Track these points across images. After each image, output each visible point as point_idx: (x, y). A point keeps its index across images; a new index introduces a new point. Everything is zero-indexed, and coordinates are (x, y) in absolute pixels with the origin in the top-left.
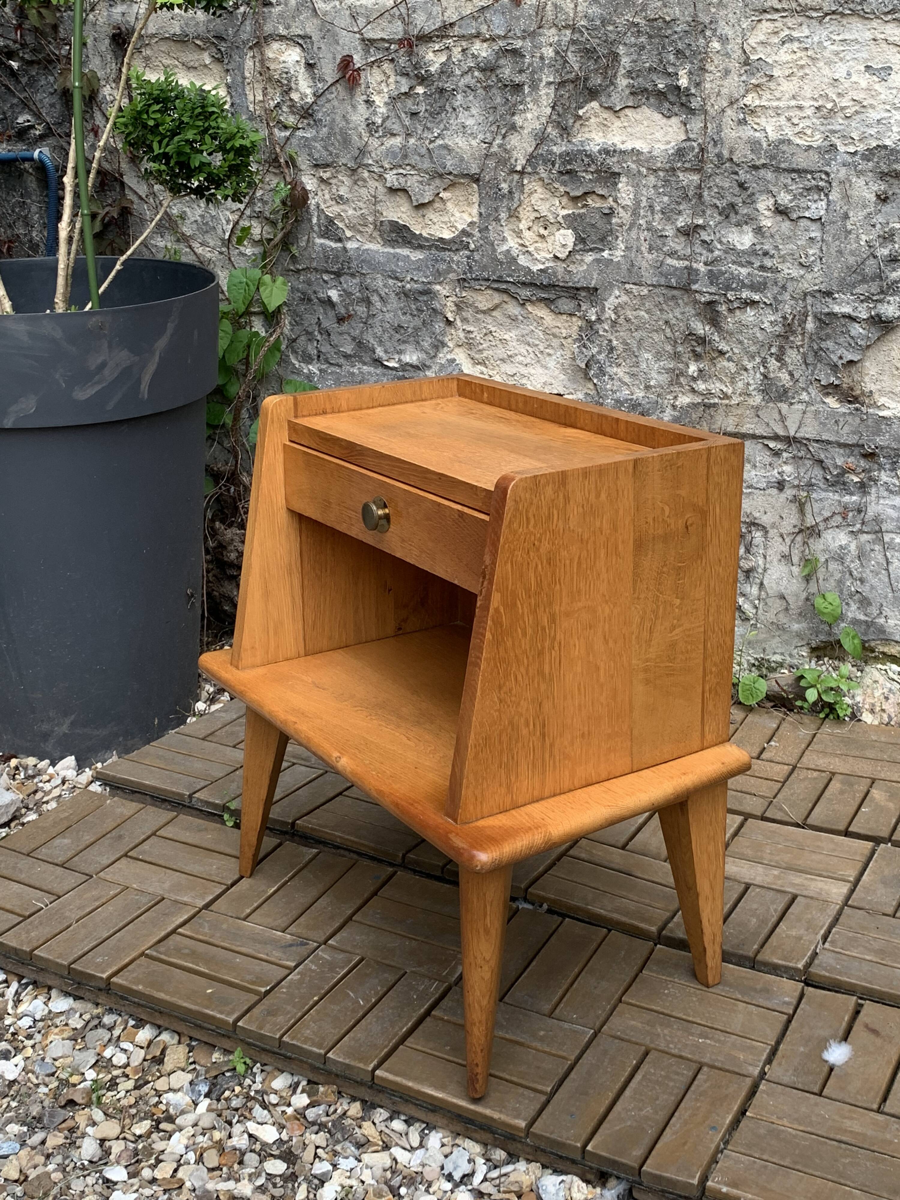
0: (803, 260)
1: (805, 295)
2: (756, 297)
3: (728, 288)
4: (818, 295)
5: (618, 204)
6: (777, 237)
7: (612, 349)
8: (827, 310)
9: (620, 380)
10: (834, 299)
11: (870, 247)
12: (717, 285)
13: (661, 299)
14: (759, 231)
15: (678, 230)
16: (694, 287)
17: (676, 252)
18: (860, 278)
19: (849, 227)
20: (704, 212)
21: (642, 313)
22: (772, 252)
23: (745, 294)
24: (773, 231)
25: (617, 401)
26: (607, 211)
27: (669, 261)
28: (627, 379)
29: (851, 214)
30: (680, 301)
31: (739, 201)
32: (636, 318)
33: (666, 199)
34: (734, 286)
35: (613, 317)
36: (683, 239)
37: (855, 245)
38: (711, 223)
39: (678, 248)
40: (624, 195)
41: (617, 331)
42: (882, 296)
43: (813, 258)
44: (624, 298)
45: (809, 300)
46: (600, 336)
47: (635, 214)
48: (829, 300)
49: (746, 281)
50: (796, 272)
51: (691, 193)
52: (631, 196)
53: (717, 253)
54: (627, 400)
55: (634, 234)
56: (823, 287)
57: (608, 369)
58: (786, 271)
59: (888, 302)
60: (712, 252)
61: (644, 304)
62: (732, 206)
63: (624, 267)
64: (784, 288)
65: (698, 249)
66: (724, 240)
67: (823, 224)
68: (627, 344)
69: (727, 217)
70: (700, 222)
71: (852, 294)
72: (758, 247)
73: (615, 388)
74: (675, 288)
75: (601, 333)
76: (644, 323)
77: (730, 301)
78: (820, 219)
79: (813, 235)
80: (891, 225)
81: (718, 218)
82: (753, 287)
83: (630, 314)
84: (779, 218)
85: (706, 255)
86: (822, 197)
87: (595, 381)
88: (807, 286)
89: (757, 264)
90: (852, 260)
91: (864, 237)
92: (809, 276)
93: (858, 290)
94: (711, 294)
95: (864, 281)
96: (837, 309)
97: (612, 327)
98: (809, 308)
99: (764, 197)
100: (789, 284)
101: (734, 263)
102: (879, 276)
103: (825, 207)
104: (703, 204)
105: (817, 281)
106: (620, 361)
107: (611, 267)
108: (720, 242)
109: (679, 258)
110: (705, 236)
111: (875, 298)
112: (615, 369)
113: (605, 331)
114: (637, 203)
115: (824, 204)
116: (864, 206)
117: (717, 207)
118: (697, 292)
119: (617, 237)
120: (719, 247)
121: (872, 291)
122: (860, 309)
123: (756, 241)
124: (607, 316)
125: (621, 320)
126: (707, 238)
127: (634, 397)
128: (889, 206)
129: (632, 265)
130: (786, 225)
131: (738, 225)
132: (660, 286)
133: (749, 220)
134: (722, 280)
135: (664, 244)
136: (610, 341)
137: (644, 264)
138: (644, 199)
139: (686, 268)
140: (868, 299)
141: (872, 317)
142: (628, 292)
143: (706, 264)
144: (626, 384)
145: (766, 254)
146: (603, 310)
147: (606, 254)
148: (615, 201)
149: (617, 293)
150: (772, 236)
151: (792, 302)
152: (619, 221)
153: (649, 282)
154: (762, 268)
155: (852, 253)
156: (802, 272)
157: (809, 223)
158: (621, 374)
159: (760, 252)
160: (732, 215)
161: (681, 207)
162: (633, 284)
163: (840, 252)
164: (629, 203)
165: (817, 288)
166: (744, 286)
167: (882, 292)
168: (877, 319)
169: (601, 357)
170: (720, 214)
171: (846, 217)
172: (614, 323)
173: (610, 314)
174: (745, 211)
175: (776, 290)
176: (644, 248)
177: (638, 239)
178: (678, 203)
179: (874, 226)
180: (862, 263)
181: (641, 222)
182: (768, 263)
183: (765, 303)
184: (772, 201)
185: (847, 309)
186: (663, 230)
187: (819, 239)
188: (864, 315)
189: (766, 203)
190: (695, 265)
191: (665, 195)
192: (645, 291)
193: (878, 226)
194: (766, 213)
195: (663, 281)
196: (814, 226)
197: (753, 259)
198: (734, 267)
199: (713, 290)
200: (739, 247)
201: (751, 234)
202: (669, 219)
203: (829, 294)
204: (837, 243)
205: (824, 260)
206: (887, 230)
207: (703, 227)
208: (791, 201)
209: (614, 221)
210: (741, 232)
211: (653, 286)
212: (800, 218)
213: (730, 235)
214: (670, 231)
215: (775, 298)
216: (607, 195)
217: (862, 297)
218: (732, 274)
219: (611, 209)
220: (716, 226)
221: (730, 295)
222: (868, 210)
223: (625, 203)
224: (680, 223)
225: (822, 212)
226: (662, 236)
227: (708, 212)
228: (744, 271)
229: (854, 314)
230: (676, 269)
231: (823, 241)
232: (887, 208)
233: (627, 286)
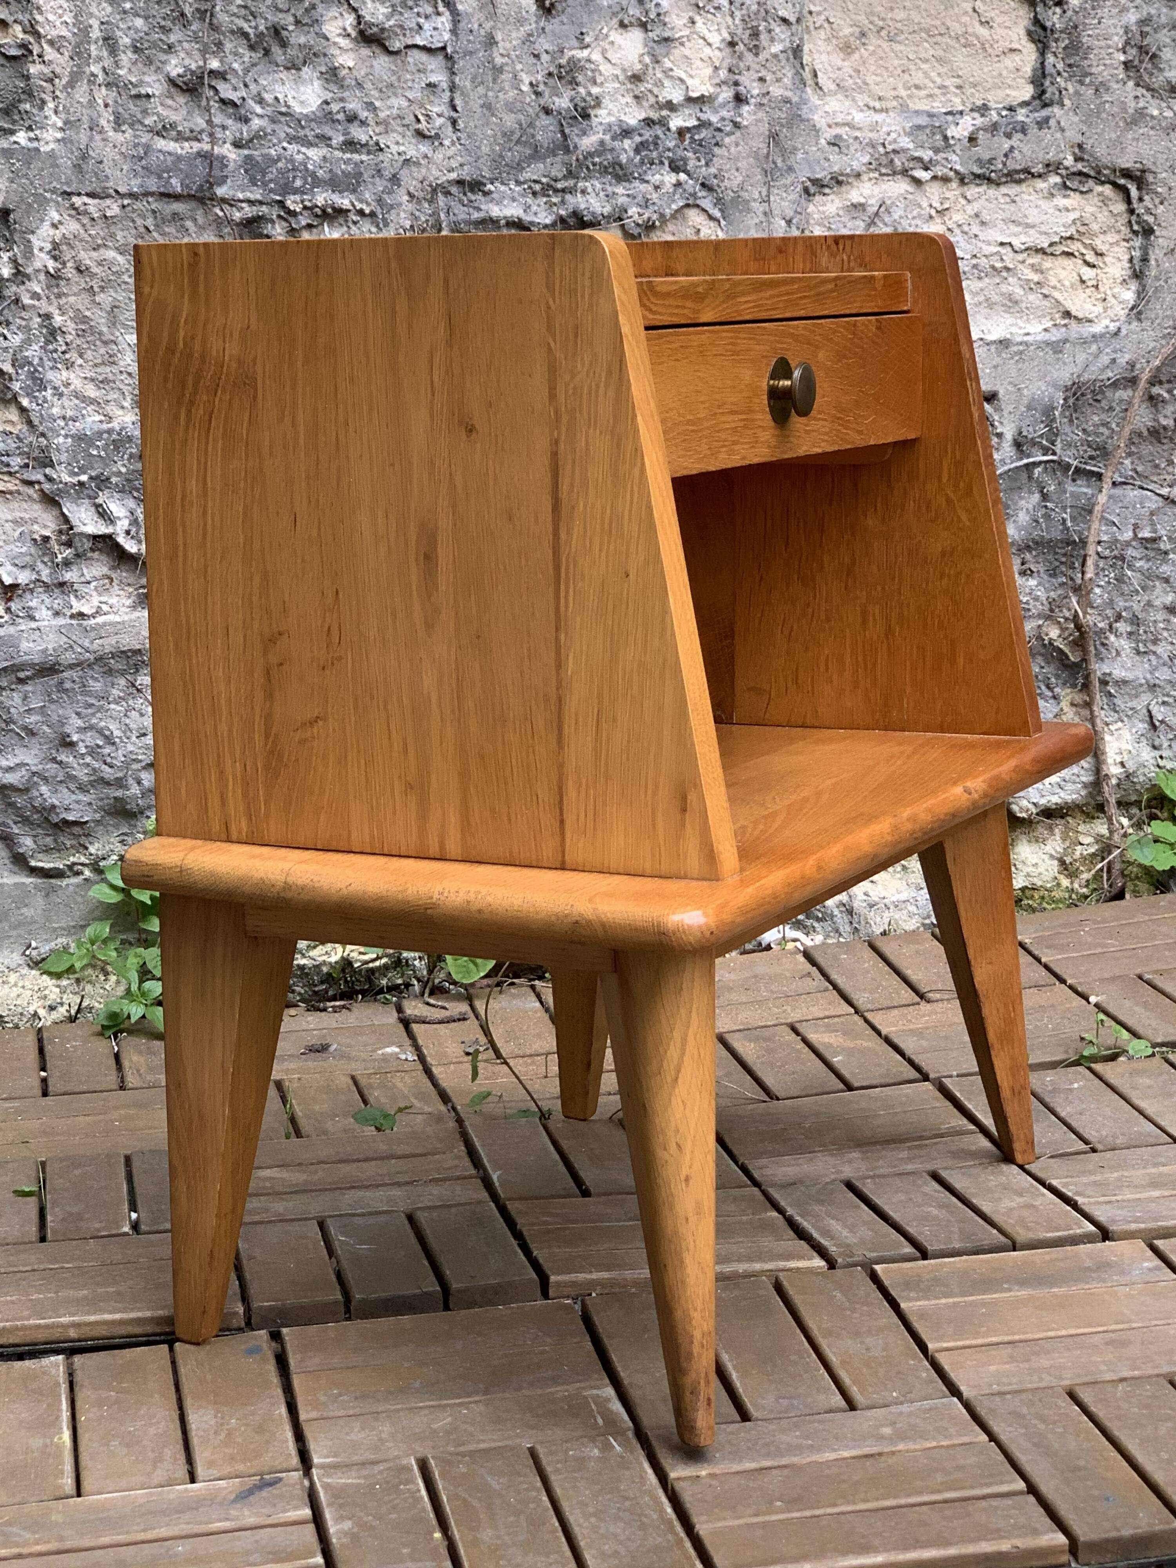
0: (423, 126)
1: (434, 191)
2: (344, 202)
3: (287, 189)
4: (454, 190)
5: (37, 35)
6: (368, 85)
7: (53, 333)
8: (476, 215)
9: (76, 395)
10: (486, 194)
11: (538, 94)
12: (265, 184)
13: (150, 222)
14: (332, 75)
15: (172, 82)
16: (221, 191)
17: (173, 126)
18: (528, 152)
19: (499, 60)
20: (219, 45)
21: (111, 254)
22: (364, 114)
23: (321, 198)
24: (360, 73)
25: (80, 438)
26: (14, 52)
27: (161, 144)
28: (91, 391)
29: (499, 37)
30: (189, 224)
31: (288, 20)
32: (100, 264)
33: (139, 22)
34: (298, 183)
35: (51, 265)
36: (181, 99)
37: (512, 93)
38: (236, 66)
39: (174, 117)
40: (51, 17)
41: (59, 296)
42: (571, 183)
43: (439, 121)
44: (72, 227)
45: (441, 200)
46: (24, 308)
47: (80, 54)
48: (479, 197)
49: (320, 173)
50: (414, 149)
51: (188, 10)
52: (68, 18)
53: (256, 123)
54: (100, 433)
55: (81, 93)
56: (466, 174)
57: (51, 375)
58: (394, 149)
59: (583, 192)
60: (247, 121)
61: (113, 236)
62: (276, 31)
63: (65, 163)
64: (395, 179)
65: (218, 119)
66: (268, 97)
67: (448, 58)
68: (85, 320)
69: (267, 52)
70: (214, 64)
71: (518, 183)
72: (335, 107)
73: (69, 413)
74: (177, 197)
75: (27, 301)
76: (118, 274)
77: (293, 214)
78: (444, 48)
79: (433, 79)
80: (569, 54)
81: (248, 56)
82: (335, 184)
83: (87, 258)
84: (365, 52)
85: (234, 130)
86: (441, 9)
87: (25, 402)
88: (435, 172)
89: (338, 139)
90: (510, 121)
91: (526, 79)
92: (439, 156)
93: (527, 175)
94: (251, 202)
95: (536, 154)
96: (496, 211)
97: (49, 287)
98: (442, 216)
99: (334, 11)
100: (404, 174)
101: (291, 139)
102: (565, 146)
103: (448, 26)
104: (214, 28)
105: (454, 164)
106: (72, 356)
107: (36, 164)
108: (261, 101)
109: (180, 137)
110: (226, 91)
111: (559, 186)
112: (65, 373)
113: (35, 296)
114: (84, 32)
115: (444, 21)
116: (521, 21)
117: (245, 35)
118: (224, 200)
119: (44, 102)
120: (258, 110)
121: (554, 173)
122: (534, 208)
123: (329, 96)
124: (38, 264)
125: (69, 271)
126: (234, 96)
127: (115, 425)
128: (556, 21)
129: (84, 157)
130: (382, 63)
131: (293, 66)
132: (147, 194)
133: (311, 56)
134: (273, 172)
135: (145, 112)
136: (48, 317)
137: (109, 153)
138: (95, 23)
139: (200, 154)
140: (548, 189)
141: (562, 220)
142: (77, 212)
143: (237, 145)
144: (93, 401)
145: (352, 118)
146: (29, 252)
147: (21, 137)
148: (32, 30)
149: (56, 217)
150: (359, 85)
151: (410, 207)
152: (46, 70)
153: (122, 190)
154: (351, 145)
155: (510, 108)
156: (424, 148)
157: (423, 57)
158: (77, 383)
159: (341, 116)
160: (276, 50)
161: (173, 38)
162: (88, 195)
163: (488, 107)
164: (64, 32)
165: (453, 176)
166: (317, 182)
167: (570, 174)
168: (572, 221)
169: (33, 352)
170: (252, 48)
171: (490, 42)
172: (54, 277)
173: (42, 260)
174: (302, 40)
175: (380, 185)
176: (106, 120)
177: (92, 102)
178: (166, 30)
179: (537, 56)
180: (531, 125)
181: (95, 69)
182: (360, 134)
183: (361, 213)
184: (349, 20)
185: (513, 211)
186: (141, 83)
187: (445, 85)
188: (545, 218)
189: (340, 23)
190: (217, 150)
191: (137, 15)
192: (113, 208)
193: (545, 58)
194: (344, 43)
195: (153, 184)
196: (435, 63)
197: (327, 130)
198: (292, 148)
199: (256, 194)
200: (298, 109)
201: (317, 84)
202: (149, 61)
203: (475, 186)
204: (481, 90)
205: (461, 124)
206: (563, 62)
207: (221, 75)
208: (388, 17)
209: (34, 69)
210: (298, 80)
211: (132, 195)
212: (407, 47)
213: (278, 87)
214: (154, 85)
215: (380, 201)
216: (10, 19)
217: (537, 187)
218: (292, 160)
219: (24, 46)
220: (247, 71)
221: (293, 202)
222: (527, 28)
223: (54, 33)
224: (175, 67)
225: (447, 36)
226: (138, 96)
227: (228, 46)
228: (315, 154)
229: (527, 218)
230: (179, 158)
231: (453, 88)
232: (553, 25)
233: (77, 201)
